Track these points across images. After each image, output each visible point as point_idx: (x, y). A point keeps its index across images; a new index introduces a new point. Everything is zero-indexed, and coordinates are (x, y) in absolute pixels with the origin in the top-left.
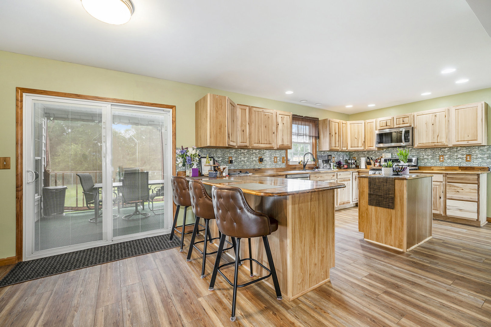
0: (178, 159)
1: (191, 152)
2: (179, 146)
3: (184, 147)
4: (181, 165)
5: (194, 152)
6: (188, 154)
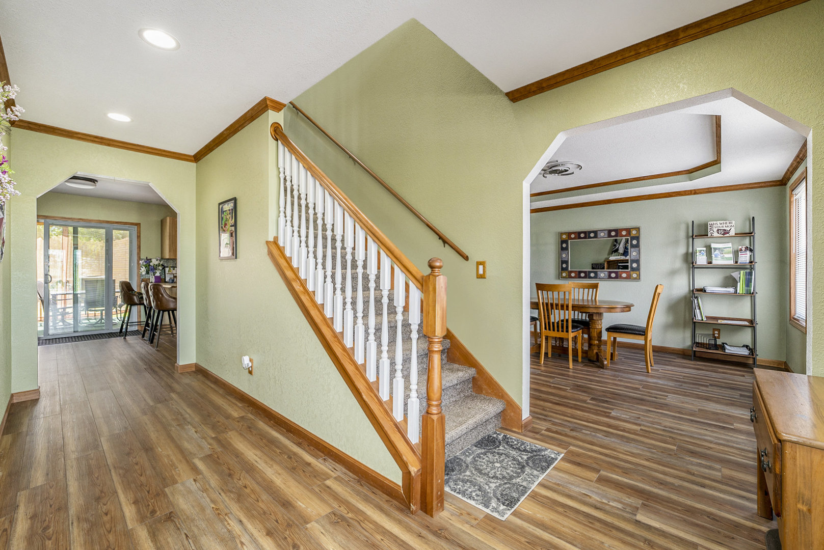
0: (141, 268)
1: (154, 262)
2: (143, 256)
3: (148, 258)
4: (144, 273)
5: (157, 263)
6: (151, 264)
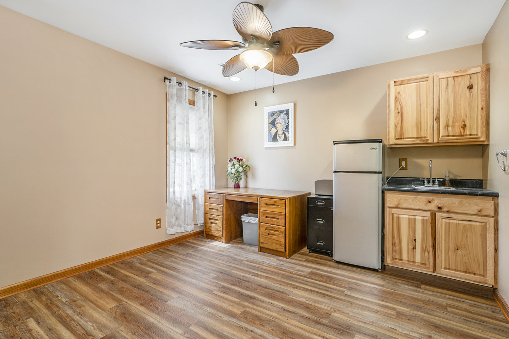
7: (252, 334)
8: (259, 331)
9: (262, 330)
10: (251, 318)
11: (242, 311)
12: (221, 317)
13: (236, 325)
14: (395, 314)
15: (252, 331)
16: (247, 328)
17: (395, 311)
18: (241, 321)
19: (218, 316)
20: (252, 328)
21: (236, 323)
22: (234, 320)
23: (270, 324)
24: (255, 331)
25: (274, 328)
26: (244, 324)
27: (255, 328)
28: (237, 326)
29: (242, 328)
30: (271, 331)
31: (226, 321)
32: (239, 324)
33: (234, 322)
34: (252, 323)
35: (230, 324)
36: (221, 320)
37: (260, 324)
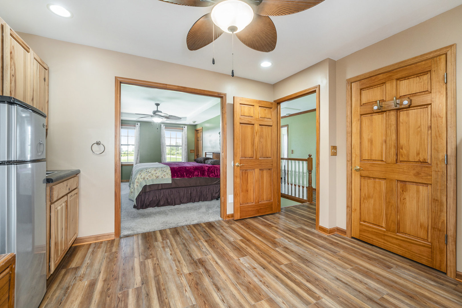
7: (261, 279)
8: (255, 279)
9: (252, 280)
10: (255, 293)
11: (259, 302)
12: (284, 303)
13: (271, 290)
14: (150, 261)
15: (261, 281)
16: (264, 284)
17: (144, 262)
18: (265, 292)
19: (286, 304)
20: (260, 283)
21: (270, 291)
22: (272, 295)
23: (243, 282)
24: (259, 281)
25: (243, 278)
26: (264, 289)
27: (257, 283)
28: (271, 288)
29: (267, 286)
30: (246, 277)
31: (279, 297)
32: (268, 290)
33: (272, 293)
34: (256, 287)
35: (276, 293)
36: (284, 300)
37: (251, 284)
